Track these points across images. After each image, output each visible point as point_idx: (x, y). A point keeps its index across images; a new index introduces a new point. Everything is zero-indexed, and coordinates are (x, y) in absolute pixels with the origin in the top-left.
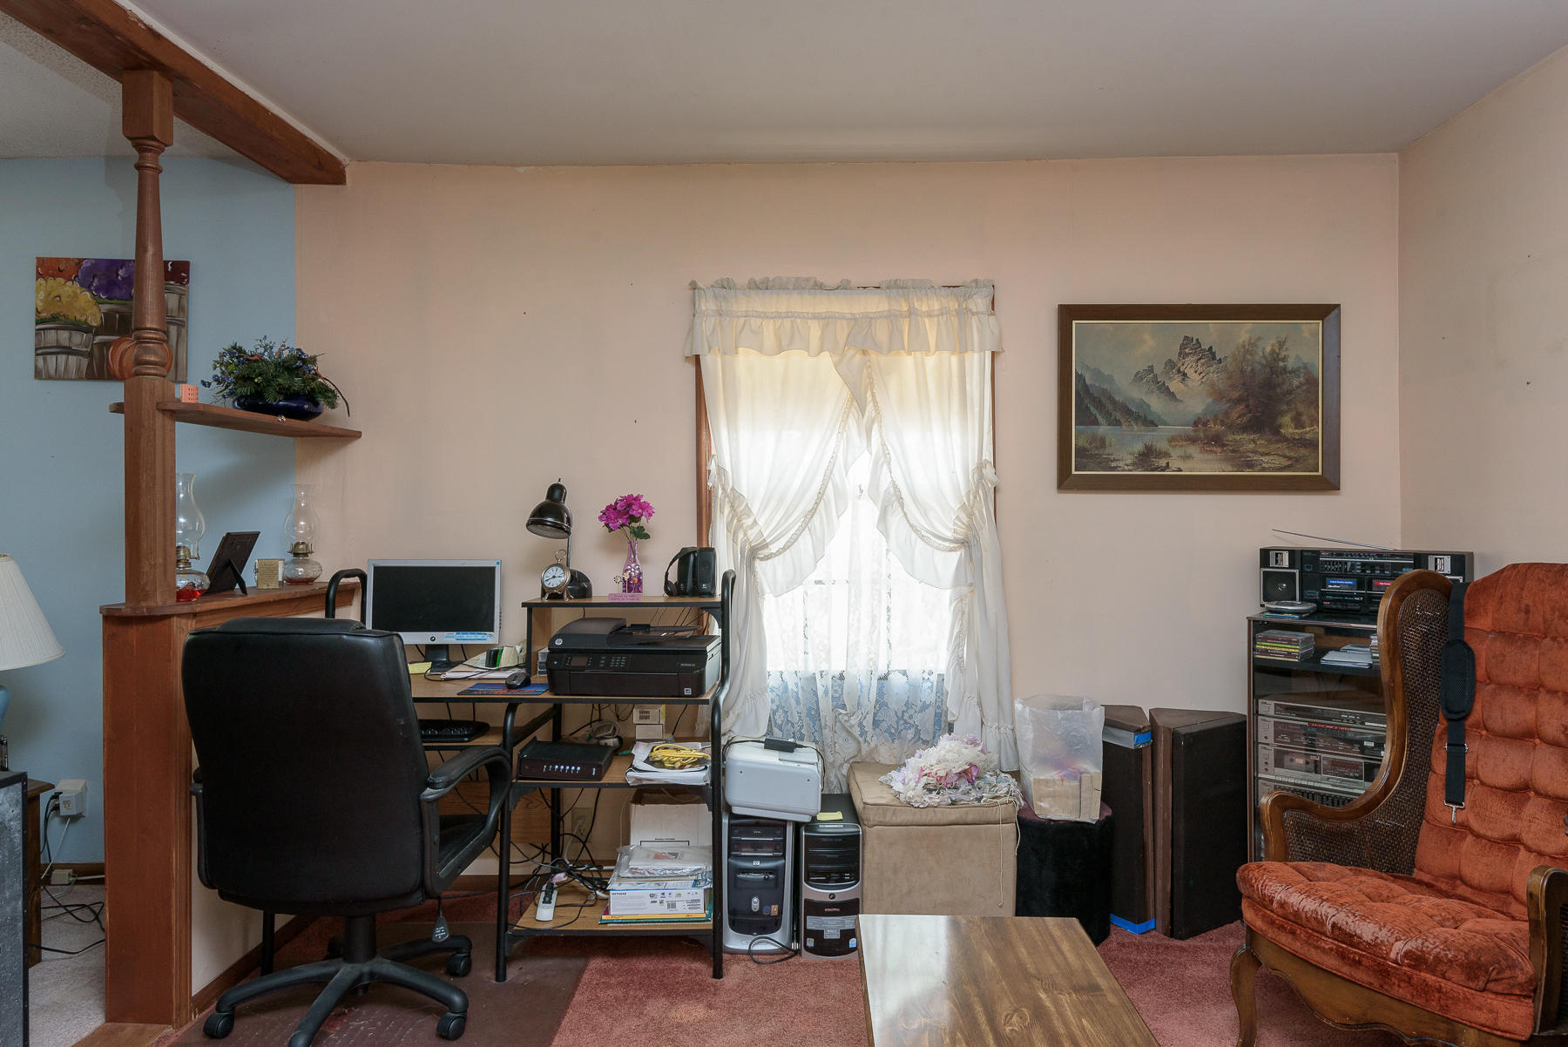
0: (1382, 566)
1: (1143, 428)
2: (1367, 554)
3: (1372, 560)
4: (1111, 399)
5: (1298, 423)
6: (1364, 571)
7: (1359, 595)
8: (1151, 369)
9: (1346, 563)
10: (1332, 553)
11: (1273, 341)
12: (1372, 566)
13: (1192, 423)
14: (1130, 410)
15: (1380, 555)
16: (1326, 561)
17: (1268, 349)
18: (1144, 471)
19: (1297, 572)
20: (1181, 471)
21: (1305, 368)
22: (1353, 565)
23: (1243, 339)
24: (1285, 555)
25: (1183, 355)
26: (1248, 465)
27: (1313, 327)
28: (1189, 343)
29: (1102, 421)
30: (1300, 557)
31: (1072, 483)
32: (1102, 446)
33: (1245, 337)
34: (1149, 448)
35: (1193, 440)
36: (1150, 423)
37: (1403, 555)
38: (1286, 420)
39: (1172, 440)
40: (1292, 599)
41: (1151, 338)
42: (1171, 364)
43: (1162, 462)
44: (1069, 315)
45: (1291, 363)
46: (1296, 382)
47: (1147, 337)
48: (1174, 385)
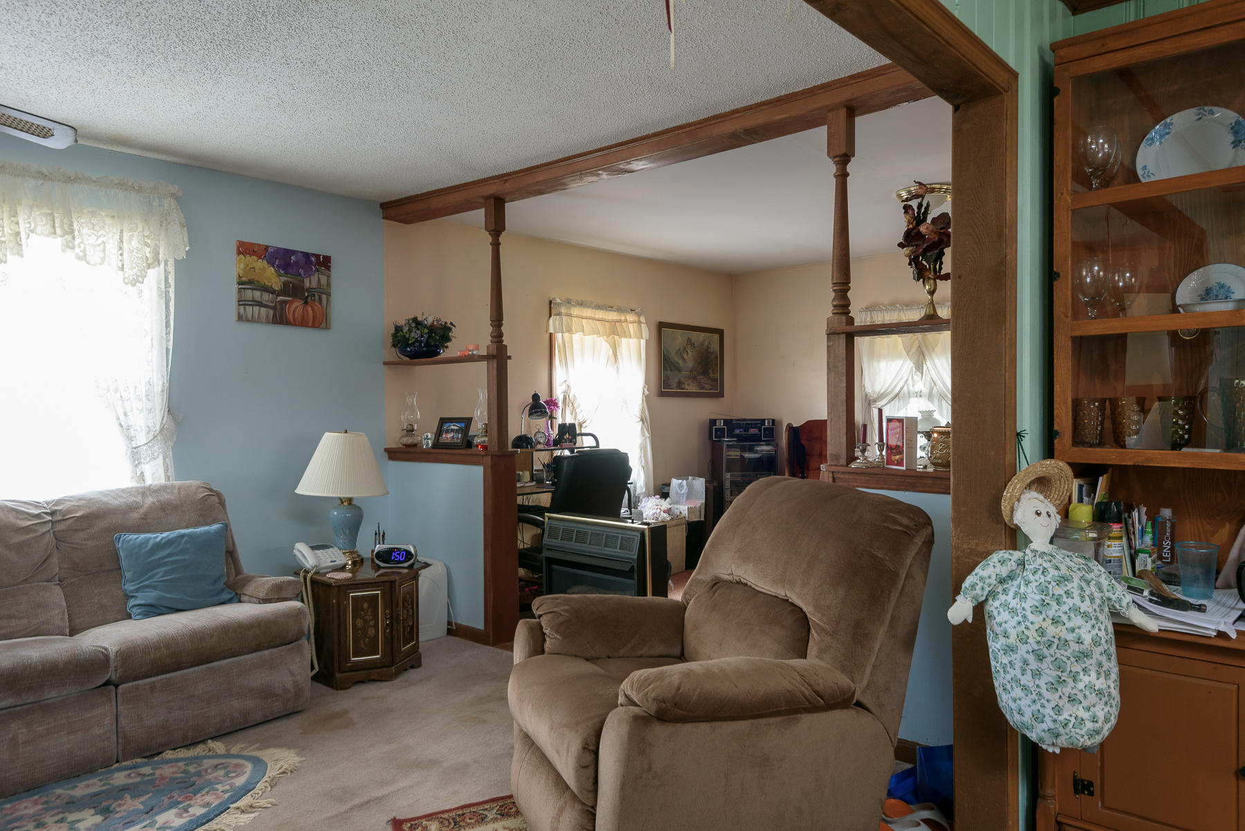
0: (752, 424)
1: (678, 372)
2: (747, 420)
3: (748, 422)
4: (670, 360)
5: (714, 373)
6: (746, 426)
7: (744, 434)
8: (680, 349)
9: (741, 423)
10: (736, 420)
11: (707, 342)
12: (749, 424)
13: (689, 371)
14: (675, 365)
15: (751, 420)
16: (735, 423)
17: (706, 345)
18: (679, 389)
19: (726, 427)
20: (687, 390)
21: (715, 351)
22: (743, 424)
24: (722, 421)
25: (687, 344)
26: (703, 388)
27: (716, 337)
28: (689, 340)
29: (668, 368)
30: (727, 422)
31: (662, 394)
32: (668, 379)
33: (701, 339)
34: (680, 381)
35: (690, 378)
36: (680, 370)
37: (758, 420)
38: (711, 371)
39: (685, 378)
40: (724, 437)
41: (680, 337)
42: (684, 348)
43: (683, 387)
44: (661, 326)
45: (711, 350)
46: (713, 357)
47: (679, 336)
48: (685, 357)
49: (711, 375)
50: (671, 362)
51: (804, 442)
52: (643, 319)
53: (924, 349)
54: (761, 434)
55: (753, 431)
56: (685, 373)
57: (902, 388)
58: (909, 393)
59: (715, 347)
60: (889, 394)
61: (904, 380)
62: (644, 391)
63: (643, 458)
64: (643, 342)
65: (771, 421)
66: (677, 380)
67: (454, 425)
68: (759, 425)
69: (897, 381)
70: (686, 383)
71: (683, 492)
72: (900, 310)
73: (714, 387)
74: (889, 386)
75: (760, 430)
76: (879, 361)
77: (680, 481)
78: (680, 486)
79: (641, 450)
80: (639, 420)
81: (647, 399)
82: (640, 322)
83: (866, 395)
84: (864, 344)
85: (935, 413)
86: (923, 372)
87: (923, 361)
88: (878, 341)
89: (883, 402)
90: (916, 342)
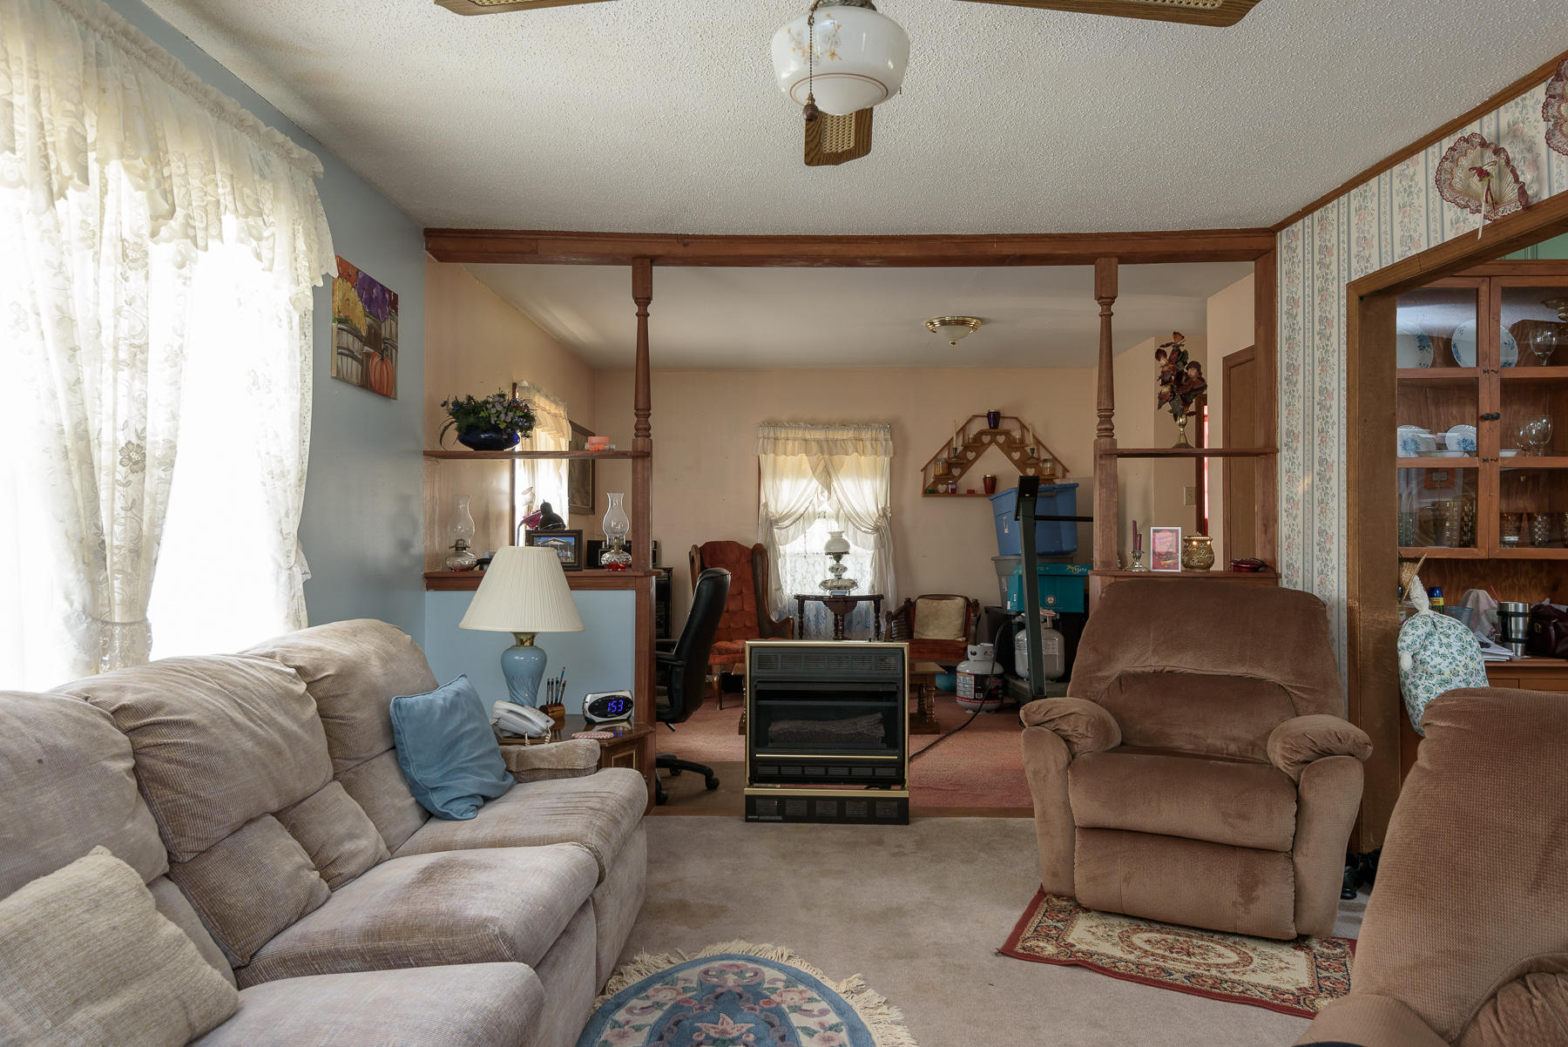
52: (566, 415)
53: (831, 470)
57: (807, 508)
58: (814, 512)
60: (790, 516)
61: (809, 501)
67: (555, 540)
69: (802, 501)
72: (805, 429)
73: (587, 502)
74: (794, 506)
76: (781, 480)
82: (566, 418)
83: (767, 514)
84: (767, 461)
85: (843, 535)
86: (830, 493)
87: (831, 482)
88: (781, 458)
89: (787, 523)
90: (823, 462)
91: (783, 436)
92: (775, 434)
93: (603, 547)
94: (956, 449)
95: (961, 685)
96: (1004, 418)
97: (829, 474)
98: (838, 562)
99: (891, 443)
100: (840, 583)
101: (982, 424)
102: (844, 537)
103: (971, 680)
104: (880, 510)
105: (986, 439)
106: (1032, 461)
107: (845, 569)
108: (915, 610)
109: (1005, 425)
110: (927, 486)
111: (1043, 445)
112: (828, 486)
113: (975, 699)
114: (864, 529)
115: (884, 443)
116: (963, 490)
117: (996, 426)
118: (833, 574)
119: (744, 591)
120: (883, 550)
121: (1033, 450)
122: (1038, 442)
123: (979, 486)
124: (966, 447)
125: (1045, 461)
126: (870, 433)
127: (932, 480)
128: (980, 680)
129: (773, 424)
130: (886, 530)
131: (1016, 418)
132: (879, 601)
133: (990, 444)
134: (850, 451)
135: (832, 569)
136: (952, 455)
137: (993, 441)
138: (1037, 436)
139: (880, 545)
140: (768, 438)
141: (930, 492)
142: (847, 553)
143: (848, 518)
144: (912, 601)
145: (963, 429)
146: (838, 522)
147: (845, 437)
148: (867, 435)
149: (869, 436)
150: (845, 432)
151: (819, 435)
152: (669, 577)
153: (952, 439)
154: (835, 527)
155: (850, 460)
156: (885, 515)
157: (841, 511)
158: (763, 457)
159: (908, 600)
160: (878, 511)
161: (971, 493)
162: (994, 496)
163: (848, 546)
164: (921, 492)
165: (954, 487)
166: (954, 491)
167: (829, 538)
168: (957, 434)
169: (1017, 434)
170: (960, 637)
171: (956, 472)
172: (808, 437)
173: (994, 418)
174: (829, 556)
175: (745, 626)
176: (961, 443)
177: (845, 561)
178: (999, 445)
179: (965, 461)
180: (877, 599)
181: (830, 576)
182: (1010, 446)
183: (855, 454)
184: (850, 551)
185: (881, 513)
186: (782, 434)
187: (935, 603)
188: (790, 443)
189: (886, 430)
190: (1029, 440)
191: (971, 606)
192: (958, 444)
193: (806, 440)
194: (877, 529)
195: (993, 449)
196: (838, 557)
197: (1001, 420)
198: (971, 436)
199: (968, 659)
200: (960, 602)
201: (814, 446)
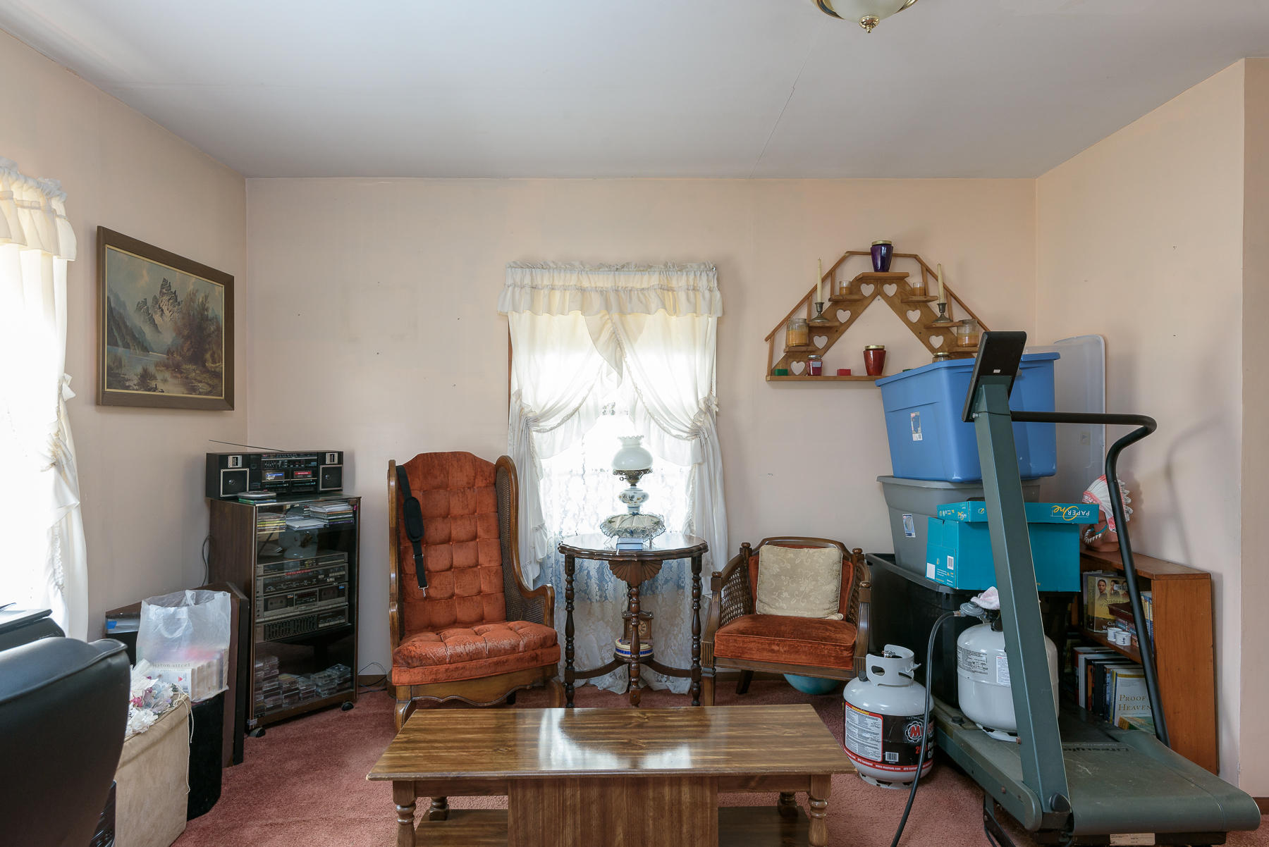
0: (299, 461)
1: (142, 352)
2: (291, 454)
3: (293, 458)
4: (124, 323)
5: (214, 362)
6: (289, 466)
7: (286, 482)
8: (145, 302)
9: (278, 461)
10: (269, 455)
11: (203, 295)
12: (294, 462)
13: (166, 352)
14: (135, 336)
15: (298, 454)
16: (266, 461)
17: (201, 300)
18: (146, 391)
19: (248, 470)
20: (163, 392)
21: (216, 318)
22: (283, 462)
23: (189, 290)
24: (240, 458)
25: (162, 294)
26: (193, 390)
27: (220, 289)
28: (166, 284)
29: (120, 343)
30: (249, 459)
31: (104, 400)
32: (120, 365)
33: (191, 288)
34: (145, 371)
35: (167, 367)
36: (145, 349)
37: (311, 454)
38: (208, 356)
39: (157, 365)
40: (245, 490)
41: (147, 275)
42: (156, 300)
43: (153, 384)
44: (105, 239)
45: (210, 314)
46: (212, 328)
47: (145, 272)
48: (157, 318)
49: (209, 365)
50: (126, 327)
51: (417, 494)
52: (58, 205)
53: (623, 337)
54: (317, 481)
55: (301, 475)
56: (156, 356)
57: (584, 399)
59: (217, 309)
60: (559, 411)
61: (588, 387)
62: (61, 388)
63: (58, 564)
64: (60, 266)
65: (336, 455)
66: (139, 370)
68: (314, 464)
69: (577, 387)
70: (159, 376)
71: (178, 634)
72: (582, 273)
73: (213, 390)
74: (563, 397)
75: (315, 474)
76: (543, 352)
77: (172, 609)
78: (172, 622)
79: (53, 543)
80: (47, 463)
81: (69, 407)
82: (51, 213)
83: (522, 409)
84: (521, 323)
85: (642, 441)
86: (621, 374)
87: (622, 355)
88: (543, 319)
89: (552, 422)
90: (609, 325)
91: (546, 282)
92: (532, 279)
93: (230, 465)
94: (822, 304)
95: (856, 731)
96: (897, 255)
97: (619, 344)
98: (633, 485)
99: (718, 294)
100: (635, 524)
101: (863, 266)
102: (644, 445)
103: (874, 725)
104: (701, 402)
105: (867, 290)
106: (941, 324)
107: (645, 497)
108: (757, 563)
109: (898, 267)
110: (774, 365)
111: (956, 298)
112: (618, 364)
113: (884, 762)
114: (675, 432)
115: (707, 294)
116: (831, 371)
117: (885, 267)
118: (626, 505)
119: (481, 532)
120: (705, 467)
121: (943, 307)
122: (949, 293)
123: (857, 365)
124: (837, 302)
125: (963, 322)
126: (684, 277)
127: (783, 355)
128: (893, 728)
129: (530, 265)
130: (710, 433)
131: (915, 257)
132: (700, 557)
133: (873, 297)
134: (653, 306)
135: (624, 498)
136: (815, 314)
137: (878, 293)
138: (947, 284)
139: (701, 460)
140: (522, 287)
141: (779, 373)
142: (646, 471)
143: (650, 415)
144: (753, 547)
145: (830, 275)
146: (634, 422)
147: (645, 285)
148: (680, 282)
149: (683, 283)
150: (646, 277)
151: (604, 281)
152: (354, 513)
153: (815, 289)
154: (631, 429)
155: (654, 321)
156: (708, 408)
157: (639, 404)
158: (514, 318)
159: (746, 548)
160: (698, 402)
161: (844, 374)
162: (881, 381)
163: (649, 459)
164: (765, 373)
165: (817, 364)
166: (818, 371)
167: (618, 447)
168: (823, 280)
169: (916, 281)
170: (833, 613)
171: (820, 341)
172: (586, 284)
173: (883, 256)
174: (619, 476)
175: (480, 592)
176: (827, 295)
177: (644, 484)
178: (886, 297)
179: (837, 324)
180: (696, 554)
181: (623, 509)
182: (907, 300)
183: (661, 311)
184: (653, 467)
185: (702, 406)
186: (544, 279)
187: (791, 553)
188: (557, 294)
189: (711, 274)
190: (936, 290)
191: (852, 560)
192: (823, 296)
193: (582, 290)
194: (696, 432)
195: (879, 306)
196: (633, 477)
197: (893, 260)
198: (845, 285)
199: (866, 679)
200: (833, 553)
201: (596, 300)
